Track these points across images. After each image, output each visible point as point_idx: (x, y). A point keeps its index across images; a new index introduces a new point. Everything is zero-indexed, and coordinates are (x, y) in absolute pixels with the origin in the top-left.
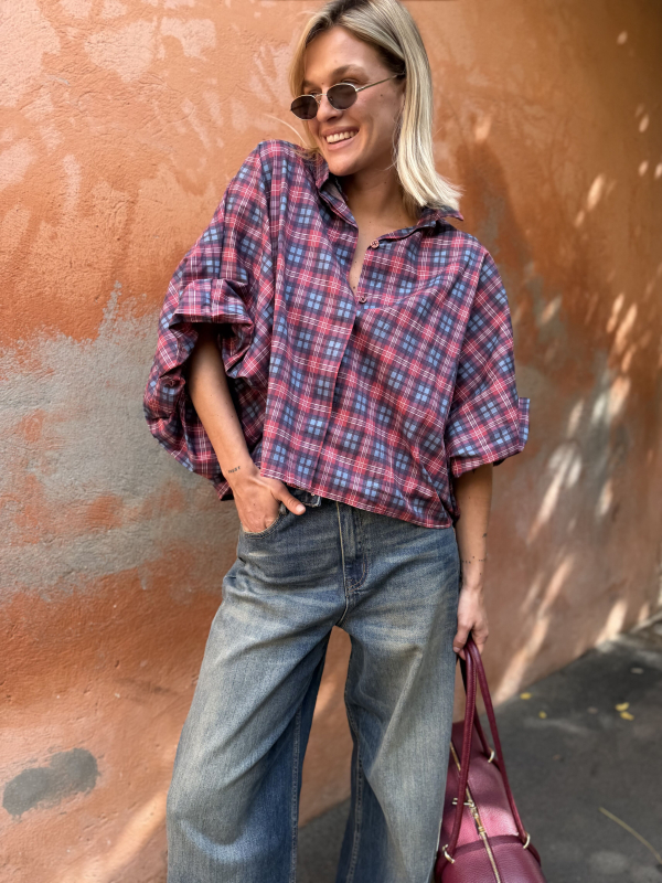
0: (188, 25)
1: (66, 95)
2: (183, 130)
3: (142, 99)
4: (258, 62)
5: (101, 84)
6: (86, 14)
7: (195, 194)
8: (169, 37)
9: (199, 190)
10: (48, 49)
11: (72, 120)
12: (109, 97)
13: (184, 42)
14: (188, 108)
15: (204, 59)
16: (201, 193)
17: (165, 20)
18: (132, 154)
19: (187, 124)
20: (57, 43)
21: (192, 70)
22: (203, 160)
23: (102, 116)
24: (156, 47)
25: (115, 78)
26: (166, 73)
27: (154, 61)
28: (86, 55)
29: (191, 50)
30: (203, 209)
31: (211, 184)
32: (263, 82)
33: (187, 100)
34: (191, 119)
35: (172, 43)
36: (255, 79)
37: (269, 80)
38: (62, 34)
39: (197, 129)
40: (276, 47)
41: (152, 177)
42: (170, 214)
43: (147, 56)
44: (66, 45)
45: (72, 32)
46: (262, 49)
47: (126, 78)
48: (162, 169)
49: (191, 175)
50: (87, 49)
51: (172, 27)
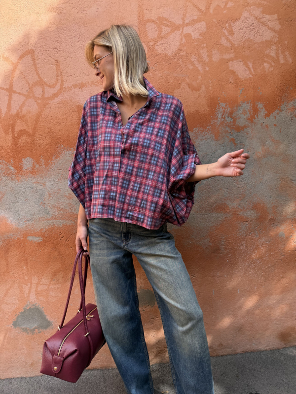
0: (194, 27)
2: (191, 67)
3: (176, 60)
4: (225, 31)
5: (161, 59)
6: (156, 36)
7: (196, 91)
8: (186, 34)
9: (197, 89)
11: (151, 74)
12: (164, 63)
13: (192, 34)
14: (194, 58)
15: (201, 38)
16: (199, 90)
17: (185, 28)
18: (172, 81)
19: (193, 64)
21: (195, 43)
22: (200, 77)
23: (161, 70)
24: (181, 39)
25: (166, 55)
26: (185, 48)
27: (180, 45)
28: (156, 50)
29: (195, 35)
30: (199, 96)
31: (203, 86)
32: (227, 39)
33: (193, 55)
34: (195, 62)
35: (188, 36)
36: (223, 39)
37: (230, 37)
39: (197, 66)
40: (234, 22)
41: (179, 88)
42: (186, 100)
43: (178, 44)
44: (149, 49)
45: (151, 44)
46: (227, 25)
47: (170, 54)
48: (183, 85)
49: (195, 84)
50: (156, 48)
51: (187, 30)
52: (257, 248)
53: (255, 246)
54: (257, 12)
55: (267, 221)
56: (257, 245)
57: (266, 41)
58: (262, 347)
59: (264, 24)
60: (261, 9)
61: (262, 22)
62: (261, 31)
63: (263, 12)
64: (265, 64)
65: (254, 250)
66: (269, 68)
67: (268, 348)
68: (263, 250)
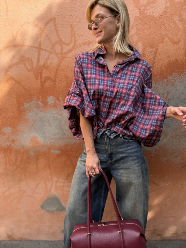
1: (140, 26)
2: (173, 26)
3: (161, 20)
5: (149, 20)
6: (146, 2)
7: (176, 44)
9: (177, 43)
10: (136, 16)
11: (141, 32)
12: (151, 23)
14: (175, 18)
18: (157, 37)
19: (175, 23)
20: (138, 13)
21: (177, 6)
22: (180, 33)
23: (149, 29)
24: (166, 4)
25: (153, 17)
26: (169, 10)
27: (165, 8)
28: (146, 13)
30: (179, 48)
31: (182, 40)
33: (175, 16)
34: (177, 22)
38: (139, 10)
39: (178, 24)
41: (162, 42)
42: (168, 52)
43: (163, 7)
44: (140, 12)
45: (142, 8)
47: (156, 15)
48: (166, 39)
49: (175, 39)
50: (146, 12)
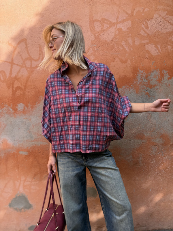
0: (124, 24)
1: (95, 48)
2: (122, 49)
3: (112, 44)
4: (143, 26)
5: (103, 44)
6: (100, 30)
7: (124, 63)
8: (119, 28)
9: (125, 62)
10: (92, 40)
11: (96, 53)
12: (105, 46)
13: (123, 28)
14: (123, 43)
15: (128, 30)
16: (126, 63)
17: (118, 25)
18: (109, 57)
19: (123, 47)
20: (94, 38)
21: (124, 34)
22: (127, 55)
23: (103, 50)
24: (116, 32)
25: (106, 41)
26: (118, 37)
27: (115, 35)
28: (100, 38)
29: (124, 29)
30: (126, 66)
31: (129, 60)
32: (144, 31)
33: (123, 41)
34: (125, 46)
35: (120, 30)
36: (142, 31)
37: (146, 30)
38: (95, 36)
39: (125, 48)
40: (149, 21)
41: (114, 61)
42: (118, 69)
43: (113, 34)
44: (96, 38)
45: (97, 34)
46: (144, 22)
47: (108, 40)
48: (116, 59)
49: (123, 59)
50: (100, 37)
51: (119, 26)
52: (163, 162)
53: (161, 161)
54: (164, 14)
55: (170, 146)
56: (163, 161)
57: (169, 32)
58: (166, 227)
59: (168, 21)
60: (166, 12)
61: (167, 20)
62: (166, 26)
63: (167, 14)
64: (169, 46)
65: (161, 164)
66: (171, 49)
67: (169, 228)
68: (166, 164)
